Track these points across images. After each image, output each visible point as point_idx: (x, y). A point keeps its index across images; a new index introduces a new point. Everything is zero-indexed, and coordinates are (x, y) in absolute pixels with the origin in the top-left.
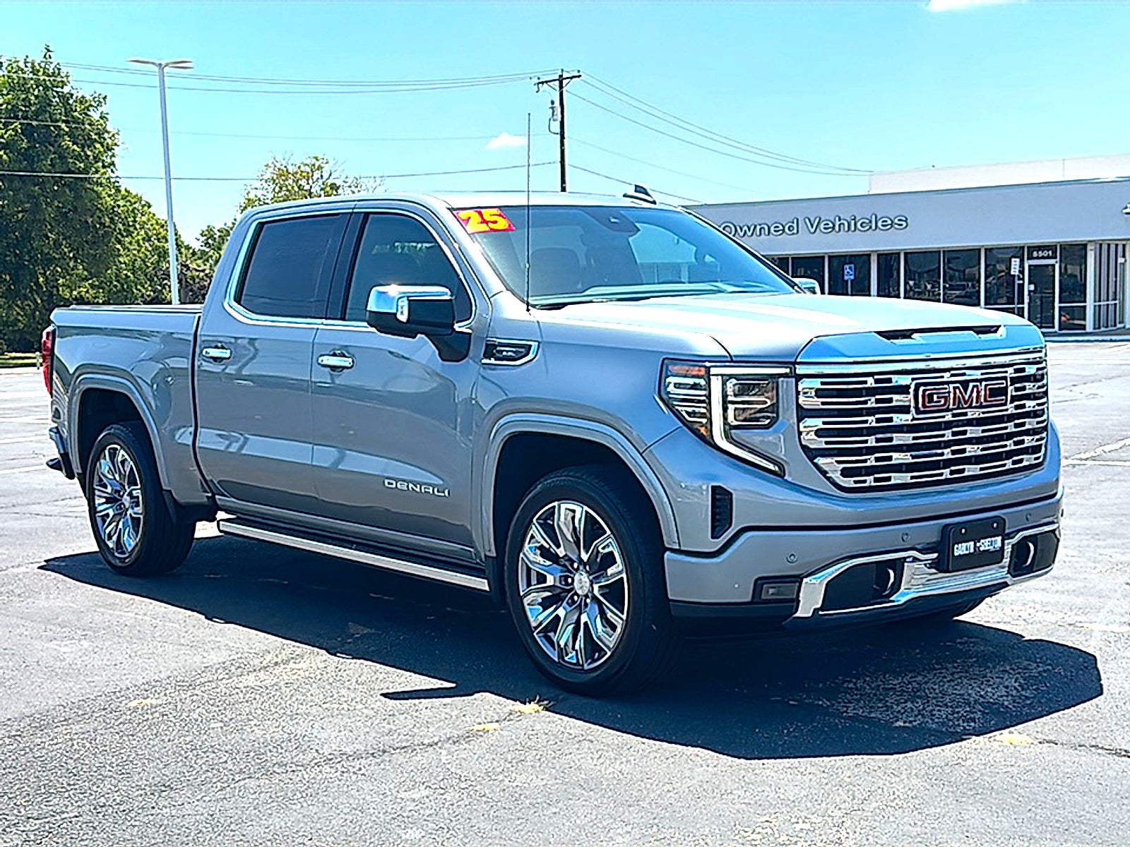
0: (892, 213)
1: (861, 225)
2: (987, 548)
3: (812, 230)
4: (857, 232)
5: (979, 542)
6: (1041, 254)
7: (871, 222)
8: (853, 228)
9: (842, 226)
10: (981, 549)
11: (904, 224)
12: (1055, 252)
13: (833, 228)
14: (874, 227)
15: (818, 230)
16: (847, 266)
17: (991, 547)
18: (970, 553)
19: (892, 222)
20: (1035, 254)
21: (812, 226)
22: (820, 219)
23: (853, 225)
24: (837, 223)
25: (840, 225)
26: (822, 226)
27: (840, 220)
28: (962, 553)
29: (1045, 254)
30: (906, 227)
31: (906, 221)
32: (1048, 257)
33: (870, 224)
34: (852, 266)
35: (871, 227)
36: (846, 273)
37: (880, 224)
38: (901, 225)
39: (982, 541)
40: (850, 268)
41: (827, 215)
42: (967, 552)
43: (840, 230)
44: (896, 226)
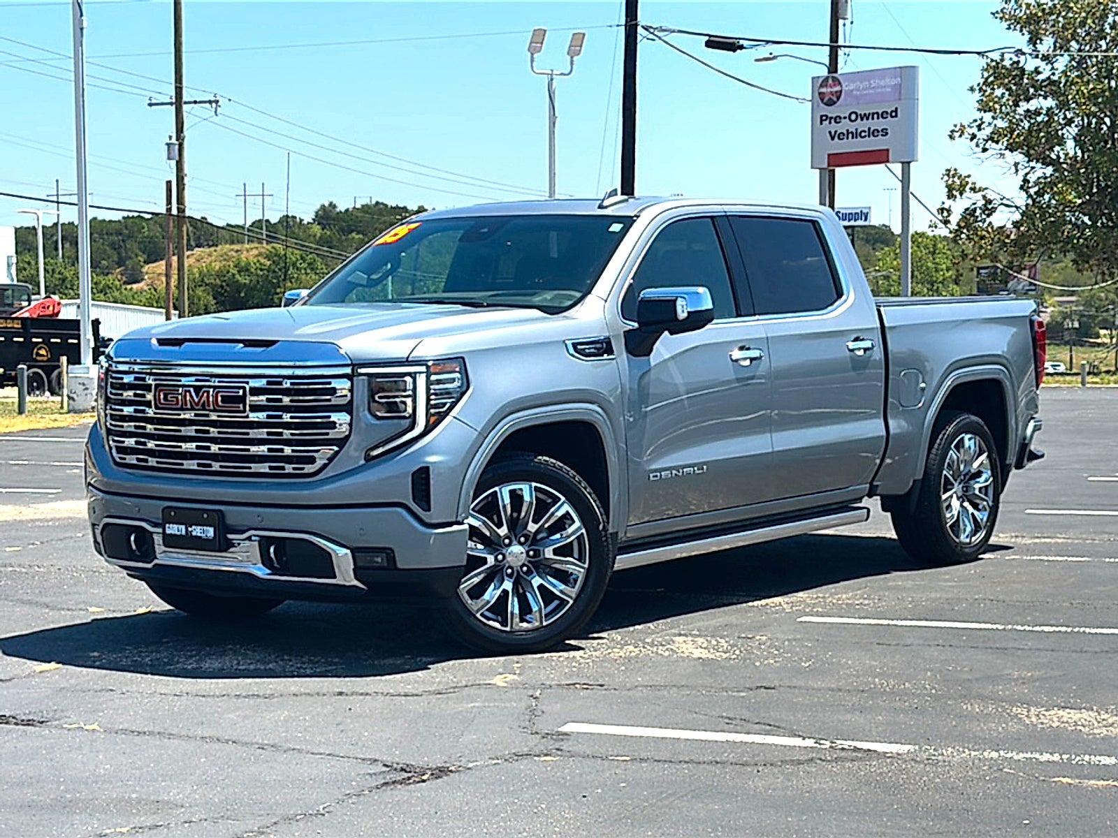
2: (199, 534)
5: (191, 527)
10: (194, 534)
17: (202, 535)
18: (181, 535)
28: (173, 533)
39: (194, 527)
42: (179, 533)
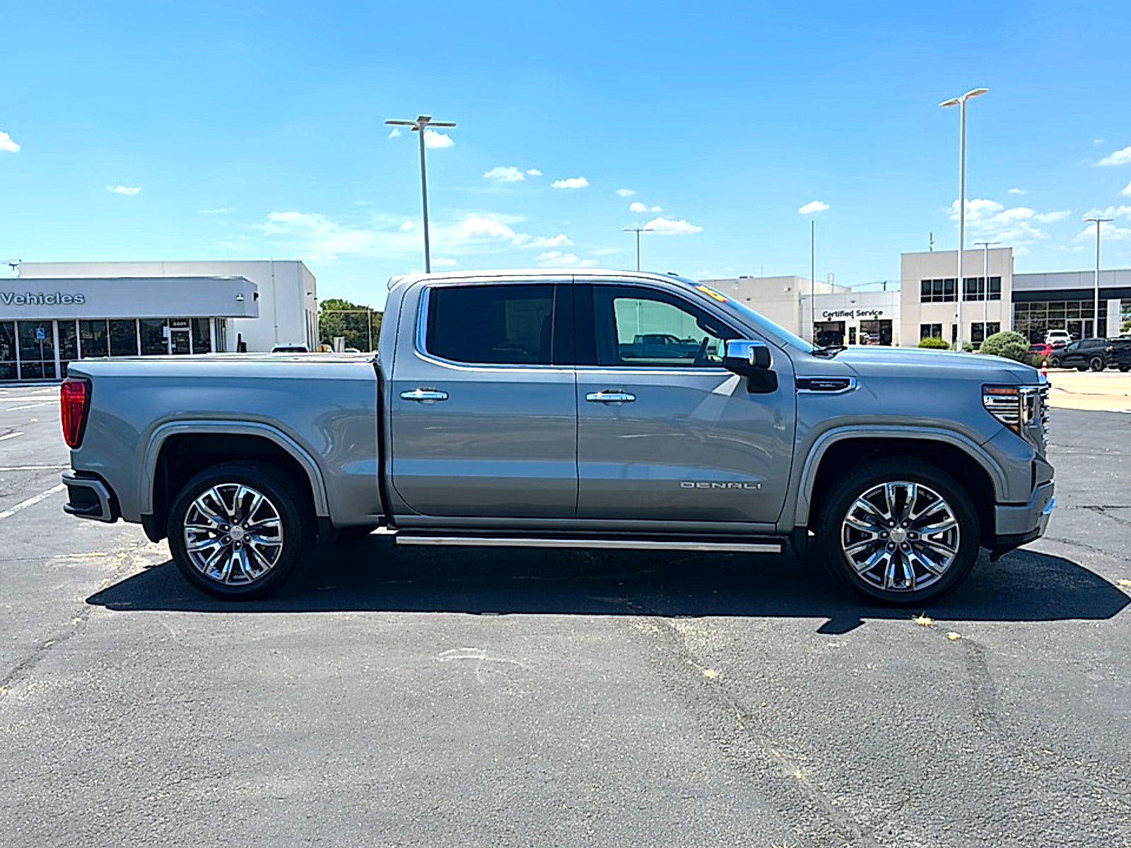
0: (71, 291)
1: (48, 299)
3: (8, 302)
4: (45, 305)
6: (178, 324)
7: (55, 298)
8: (41, 302)
9: (32, 301)
11: (82, 301)
12: (188, 323)
13: (25, 301)
14: (58, 302)
15: (12, 303)
16: (38, 329)
19: (73, 298)
20: (175, 324)
21: (7, 300)
22: (13, 294)
23: (41, 298)
24: (28, 298)
25: (30, 299)
26: (15, 299)
27: (30, 295)
29: (182, 324)
30: (84, 302)
31: (83, 298)
32: (183, 326)
33: (54, 300)
34: (43, 329)
35: (56, 302)
36: (37, 334)
37: (63, 299)
38: (80, 301)
40: (41, 331)
41: (20, 291)
43: (30, 303)
44: (76, 302)
